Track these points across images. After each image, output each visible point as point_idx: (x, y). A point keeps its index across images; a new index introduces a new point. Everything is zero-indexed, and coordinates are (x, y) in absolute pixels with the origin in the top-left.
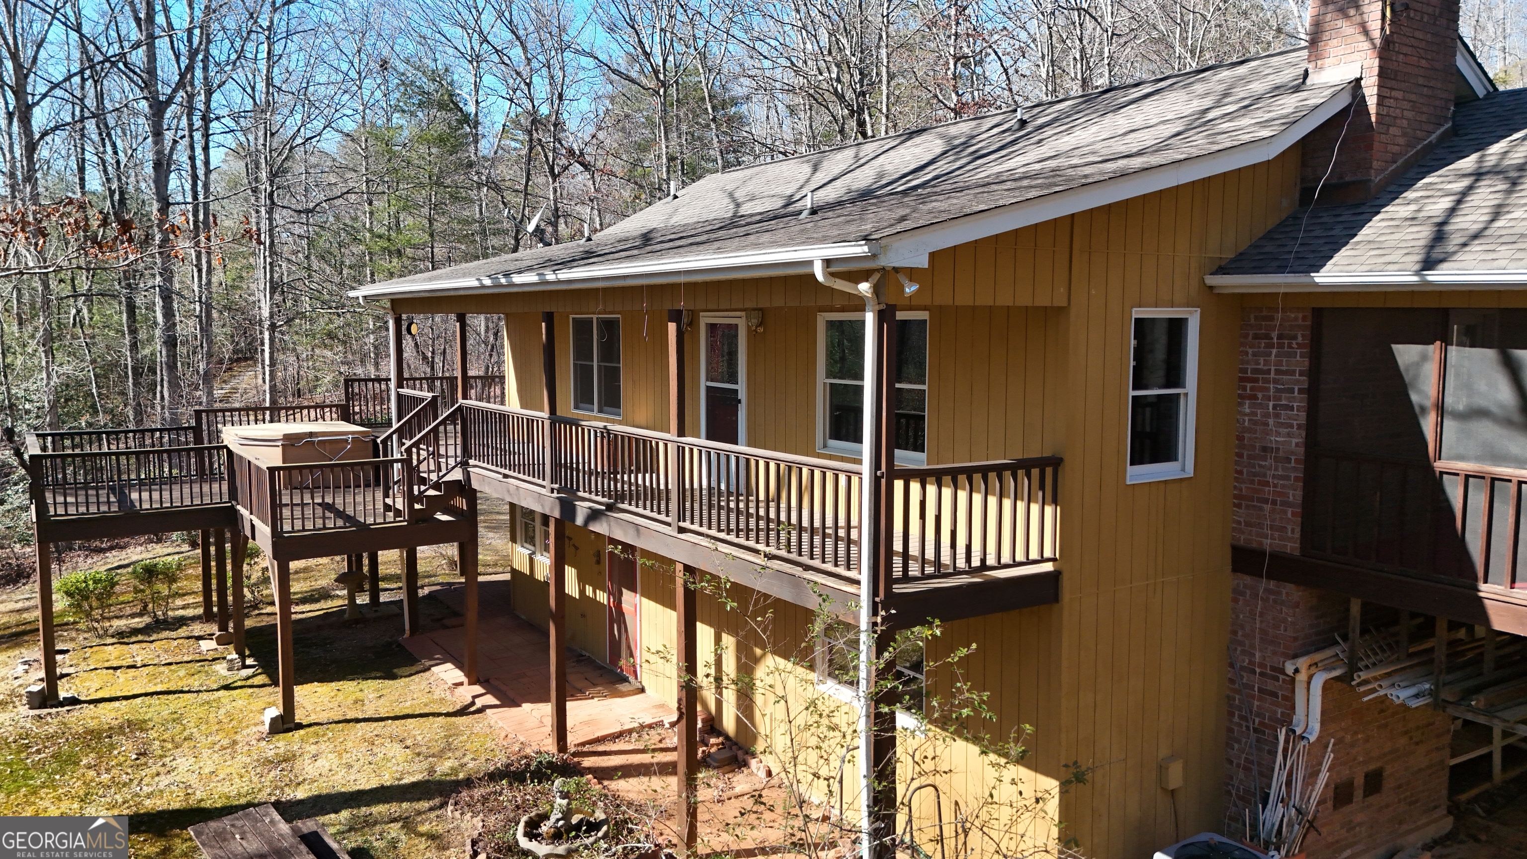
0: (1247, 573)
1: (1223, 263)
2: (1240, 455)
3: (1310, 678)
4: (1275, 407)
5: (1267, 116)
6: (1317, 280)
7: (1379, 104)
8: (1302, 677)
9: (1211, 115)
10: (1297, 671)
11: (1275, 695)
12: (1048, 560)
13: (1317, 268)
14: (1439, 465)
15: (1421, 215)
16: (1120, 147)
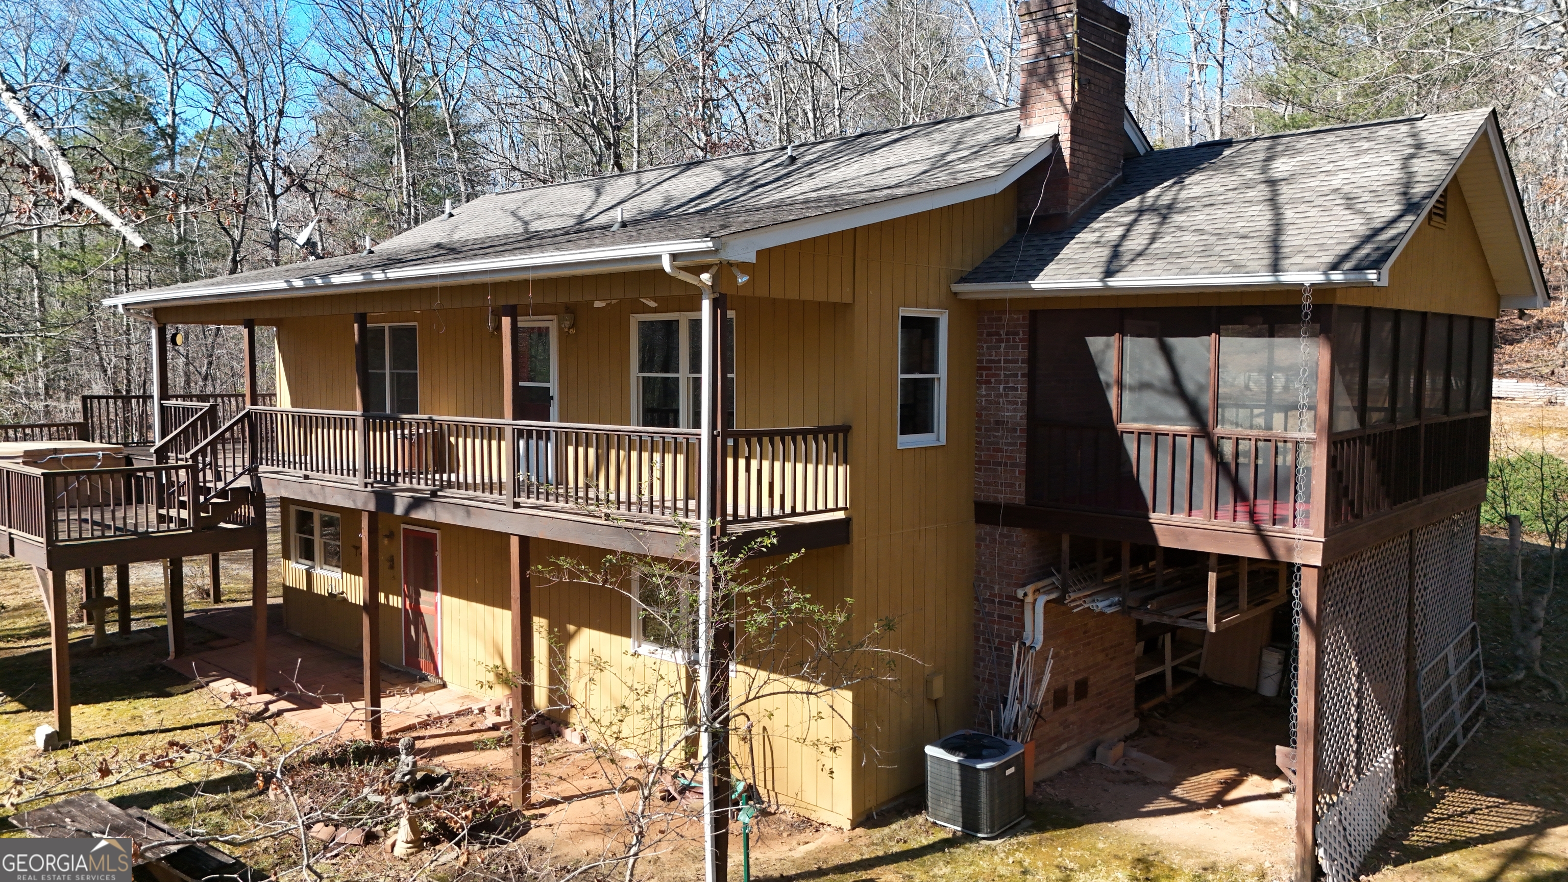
0: (987, 523)
1: (964, 275)
2: (979, 429)
3: (1035, 600)
4: (1005, 388)
5: (993, 160)
6: (1033, 286)
7: (1072, 155)
8: (1029, 599)
9: (950, 158)
10: (1025, 595)
11: (1009, 618)
12: (841, 509)
13: (1034, 277)
14: (1120, 427)
15: (1103, 239)
16: (879, 181)
